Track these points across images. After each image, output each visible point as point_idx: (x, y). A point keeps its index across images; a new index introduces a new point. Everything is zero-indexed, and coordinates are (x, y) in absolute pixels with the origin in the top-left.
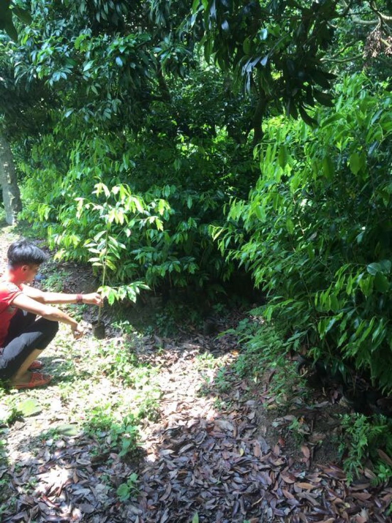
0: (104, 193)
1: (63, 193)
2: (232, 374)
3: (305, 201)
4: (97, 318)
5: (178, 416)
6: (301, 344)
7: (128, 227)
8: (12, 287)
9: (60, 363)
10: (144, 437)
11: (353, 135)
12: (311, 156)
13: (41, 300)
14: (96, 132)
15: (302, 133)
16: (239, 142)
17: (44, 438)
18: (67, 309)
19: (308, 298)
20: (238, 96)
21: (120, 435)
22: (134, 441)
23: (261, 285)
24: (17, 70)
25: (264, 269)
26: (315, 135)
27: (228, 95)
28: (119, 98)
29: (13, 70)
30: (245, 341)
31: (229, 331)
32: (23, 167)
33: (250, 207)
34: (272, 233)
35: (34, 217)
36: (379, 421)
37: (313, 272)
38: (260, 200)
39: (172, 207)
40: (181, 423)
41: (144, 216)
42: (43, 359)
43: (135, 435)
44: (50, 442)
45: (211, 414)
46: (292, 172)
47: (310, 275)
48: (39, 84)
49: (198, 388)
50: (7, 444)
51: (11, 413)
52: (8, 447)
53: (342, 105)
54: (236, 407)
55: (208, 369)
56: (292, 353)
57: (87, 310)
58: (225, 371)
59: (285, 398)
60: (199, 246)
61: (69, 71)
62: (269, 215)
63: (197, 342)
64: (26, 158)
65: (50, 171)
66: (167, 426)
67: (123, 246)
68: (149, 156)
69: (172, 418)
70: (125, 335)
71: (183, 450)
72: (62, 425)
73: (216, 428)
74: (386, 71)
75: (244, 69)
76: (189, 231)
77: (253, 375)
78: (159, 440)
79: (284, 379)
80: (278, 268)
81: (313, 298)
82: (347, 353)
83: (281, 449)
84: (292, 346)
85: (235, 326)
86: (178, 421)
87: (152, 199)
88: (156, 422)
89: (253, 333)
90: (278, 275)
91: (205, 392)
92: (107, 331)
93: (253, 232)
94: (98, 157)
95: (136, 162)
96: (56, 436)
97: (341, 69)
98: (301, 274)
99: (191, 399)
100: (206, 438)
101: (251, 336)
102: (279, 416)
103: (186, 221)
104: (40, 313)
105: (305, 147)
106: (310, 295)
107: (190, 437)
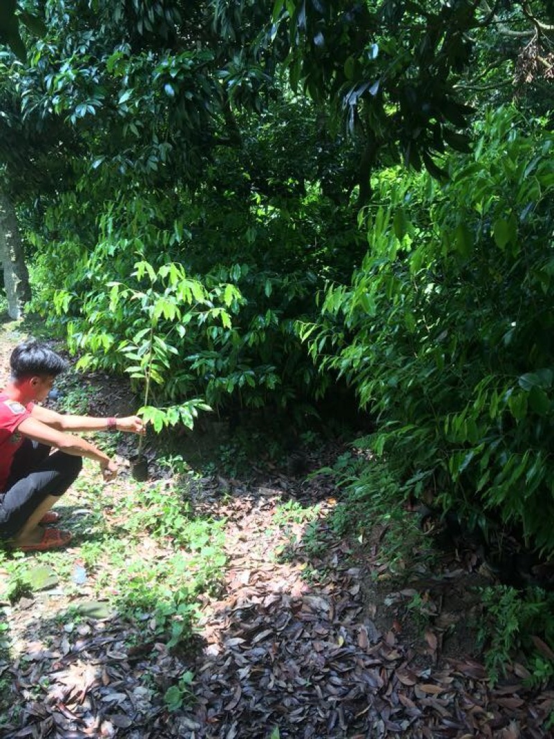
0: (147, 275)
1: (89, 275)
2: (328, 531)
3: (430, 286)
4: (137, 452)
5: (252, 591)
6: (425, 489)
7: (181, 324)
8: (17, 408)
9: (83, 515)
10: (203, 620)
11: (498, 193)
12: (440, 223)
13: (57, 426)
14: (136, 189)
15: (427, 191)
16: (337, 203)
17: (61, 621)
18: (94, 439)
19: (434, 423)
20: (337, 138)
21: (168, 617)
22: (189, 626)
23: (369, 405)
24: (25, 101)
25: (373, 383)
26: (445, 193)
27: (322, 137)
28: (170, 141)
29: (19, 102)
30: (345, 485)
31: (323, 470)
32: (33, 239)
33: (353, 295)
34: (385, 332)
35: (48, 309)
36: (535, 597)
37: (442, 387)
38: (368, 285)
39: (244, 295)
40: (256, 600)
41: (203, 308)
42: (60, 510)
43: (190, 617)
44: (69, 627)
45: (298, 588)
46: (413, 246)
47: (437, 391)
48: (56, 122)
49: (279, 551)
50: (8, 630)
51: (14, 586)
52: (10, 634)
53: (483, 151)
54: (333, 578)
55: (294, 524)
56: (413, 501)
57: (122, 440)
58: (317, 527)
59: (402, 565)
60: (281, 351)
61: (99, 104)
62: (380, 307)
63: (278, 486)
64: (37, 226)
65: (70, 244)
66: (235, 604)
67: (175, 351)
68: (212, 223)
69: (242, 593)
70: (176, 476)
71: (257, 638)
72: (86, 604)
73: (304, 608)
74: (547, 102)
75: (345, 100)
76: (266, 329)
77: (357, 533)
78: (225, 624)
79: (400, 538)
80: (393, 381)
81: (443, 424)
82: (491, 501)
83: (397, 637)
84: (413, 492)
85: (332, 463)
86: (250, 597)
87: (216, 284)
88: (220, 599)
89: (357, 473)
90: (393, 391)
91: (289, 556)
92: (152, 470)
93: (357, 330)
94: (139, 224)
95: (192, 232)
96: (78, 619)
97: (482, 100)
98: (425, 390)
99: (269, 567)
100: (291, 622)
101: (354, 478)
102: (395, 590)
103: (264, 315)
104: (55, 444)
105: (431, 210)
106: (438, 419)
107: (268, 620)
